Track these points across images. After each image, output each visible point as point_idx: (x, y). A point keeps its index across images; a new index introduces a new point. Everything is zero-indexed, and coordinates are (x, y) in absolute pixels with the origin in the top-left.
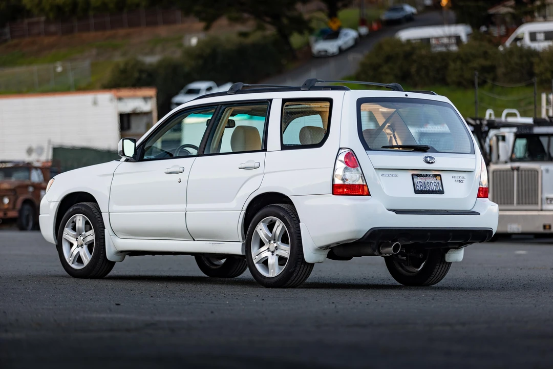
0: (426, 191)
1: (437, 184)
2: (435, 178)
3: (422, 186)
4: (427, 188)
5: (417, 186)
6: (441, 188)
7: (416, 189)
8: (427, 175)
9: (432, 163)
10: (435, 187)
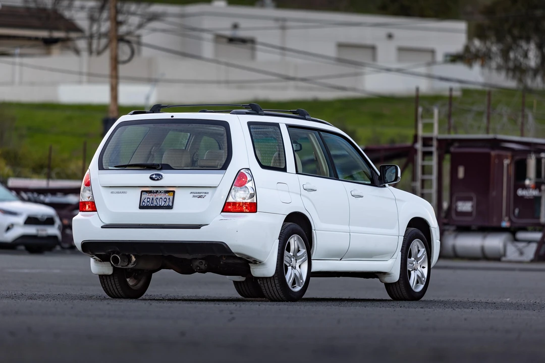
0: (153, 206)
1: (168, 200)
2: (167, 194)
3: (149, 202)
4: (155, 203)
5: (143, 202)
6: (171, 204)
7: (141, 205)
8: (157, 191)
9: (158, 180)
10: (163, 203)
